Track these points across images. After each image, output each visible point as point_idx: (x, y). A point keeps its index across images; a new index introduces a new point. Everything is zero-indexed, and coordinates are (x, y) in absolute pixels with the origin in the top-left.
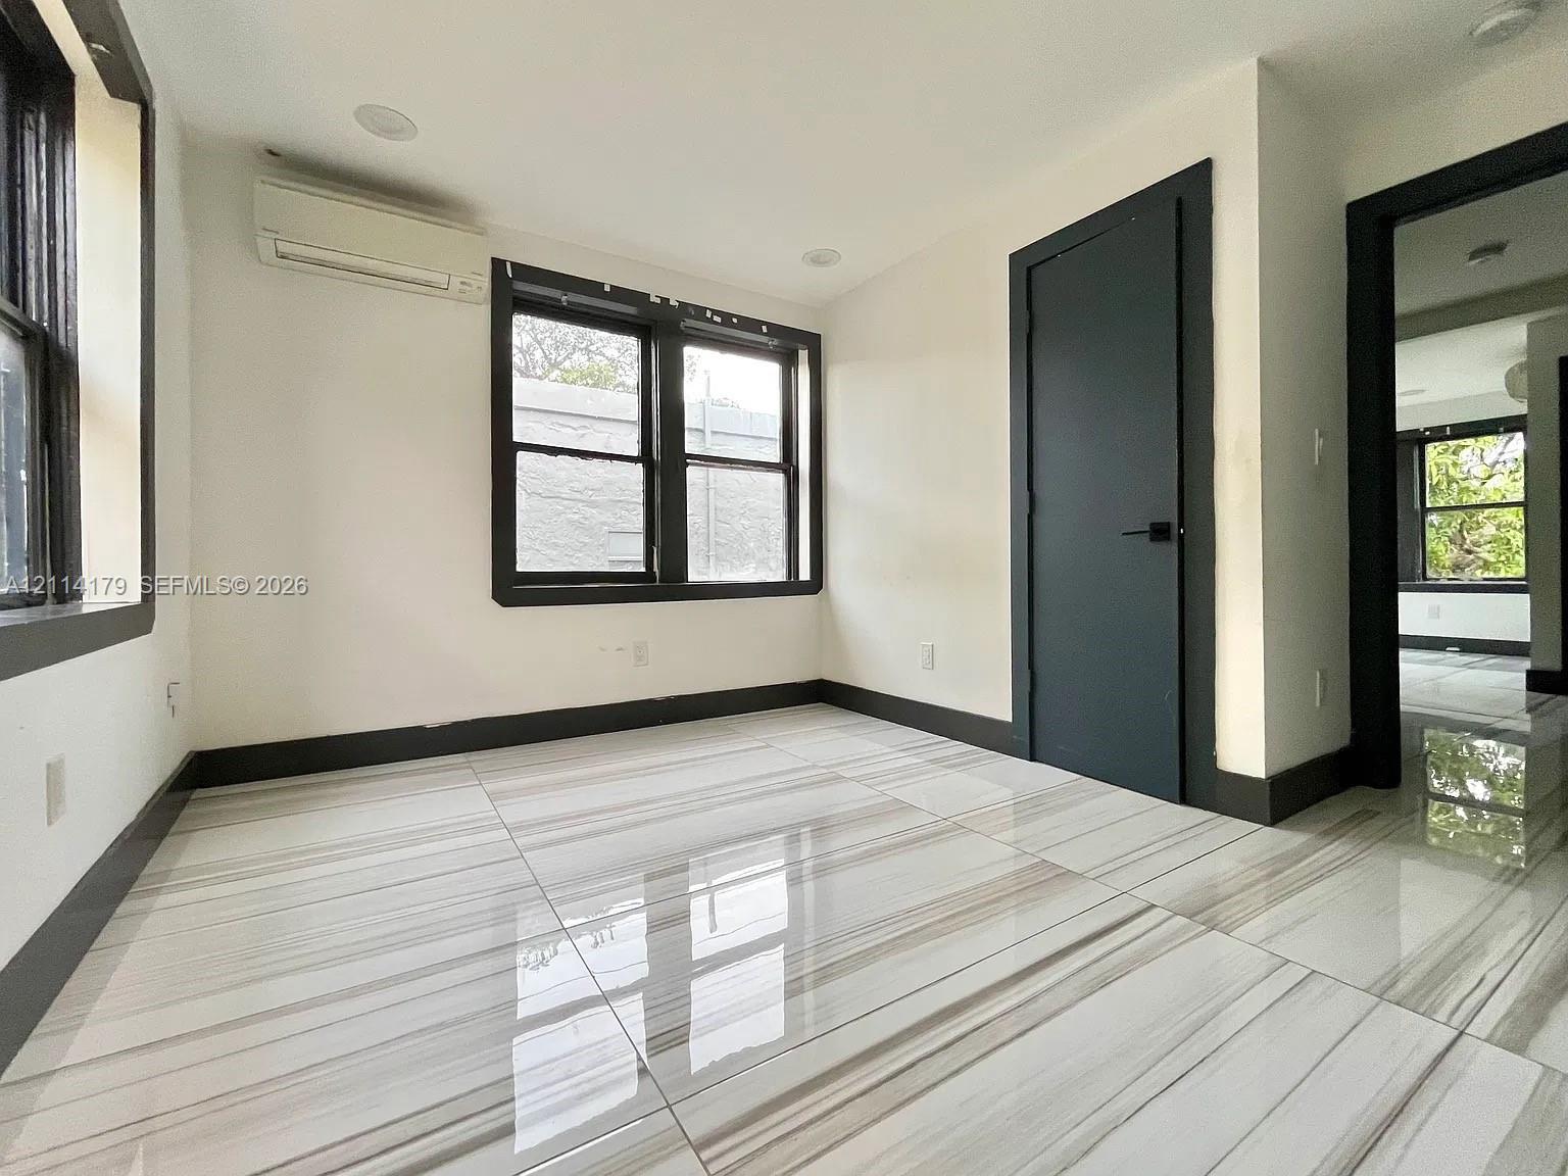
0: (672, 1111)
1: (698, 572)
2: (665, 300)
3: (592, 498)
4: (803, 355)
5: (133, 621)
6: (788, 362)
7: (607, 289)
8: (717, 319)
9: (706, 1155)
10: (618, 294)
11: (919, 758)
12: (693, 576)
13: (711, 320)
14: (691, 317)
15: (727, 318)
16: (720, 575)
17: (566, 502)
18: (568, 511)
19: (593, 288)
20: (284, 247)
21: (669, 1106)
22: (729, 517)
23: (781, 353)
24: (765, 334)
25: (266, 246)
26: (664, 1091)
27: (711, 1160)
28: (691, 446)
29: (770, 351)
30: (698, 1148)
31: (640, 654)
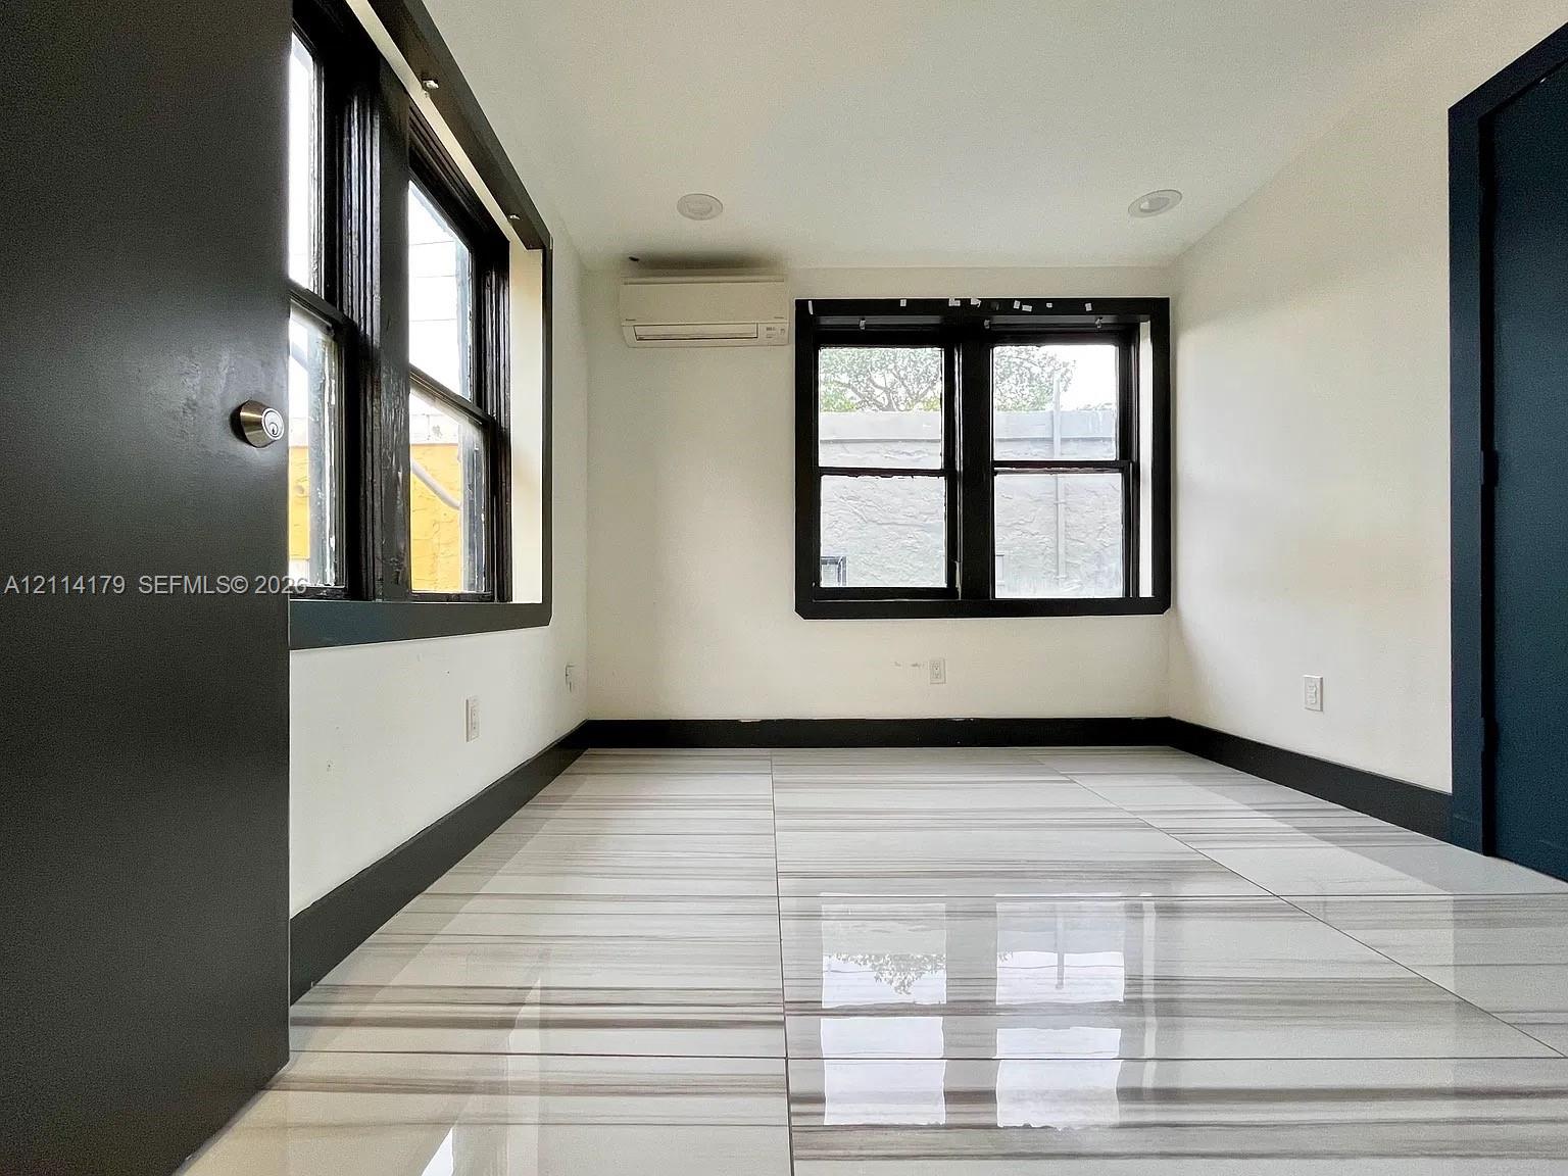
0: (787, 1062)
1: (1006, 588)
2: (965, 302)
3: (927, 522)
4: (1145, 328)
5: (537, 615)
6: (1126, 340)
7: (903, 304)
8: (1027, 308)
9: (795, 1108)
10: (918, 306)
11: (1286, 823)
12: (1002, 593)
13: (1020, 312)
14: (1000, 313)
15: (1038, 304)
16: (1035, 592)
17: (900, 528)
18: (903, 537)
19: (890, 306)
20: (641, 331)
21: (786, 1058)
22: (1083, 535)
23: (1118, 331)
24: (1090, 313)
25: (629, 333)
26: (788, 1046)
27: (798, 1114)
28: (1000, 453)
29: (1100, 331)
30: (793, 1099)
31: (937, 671)
